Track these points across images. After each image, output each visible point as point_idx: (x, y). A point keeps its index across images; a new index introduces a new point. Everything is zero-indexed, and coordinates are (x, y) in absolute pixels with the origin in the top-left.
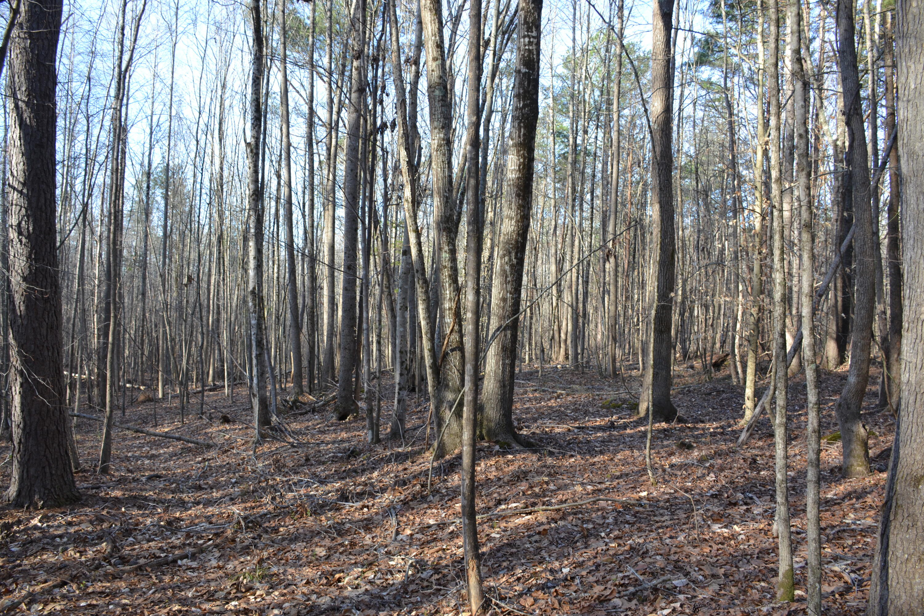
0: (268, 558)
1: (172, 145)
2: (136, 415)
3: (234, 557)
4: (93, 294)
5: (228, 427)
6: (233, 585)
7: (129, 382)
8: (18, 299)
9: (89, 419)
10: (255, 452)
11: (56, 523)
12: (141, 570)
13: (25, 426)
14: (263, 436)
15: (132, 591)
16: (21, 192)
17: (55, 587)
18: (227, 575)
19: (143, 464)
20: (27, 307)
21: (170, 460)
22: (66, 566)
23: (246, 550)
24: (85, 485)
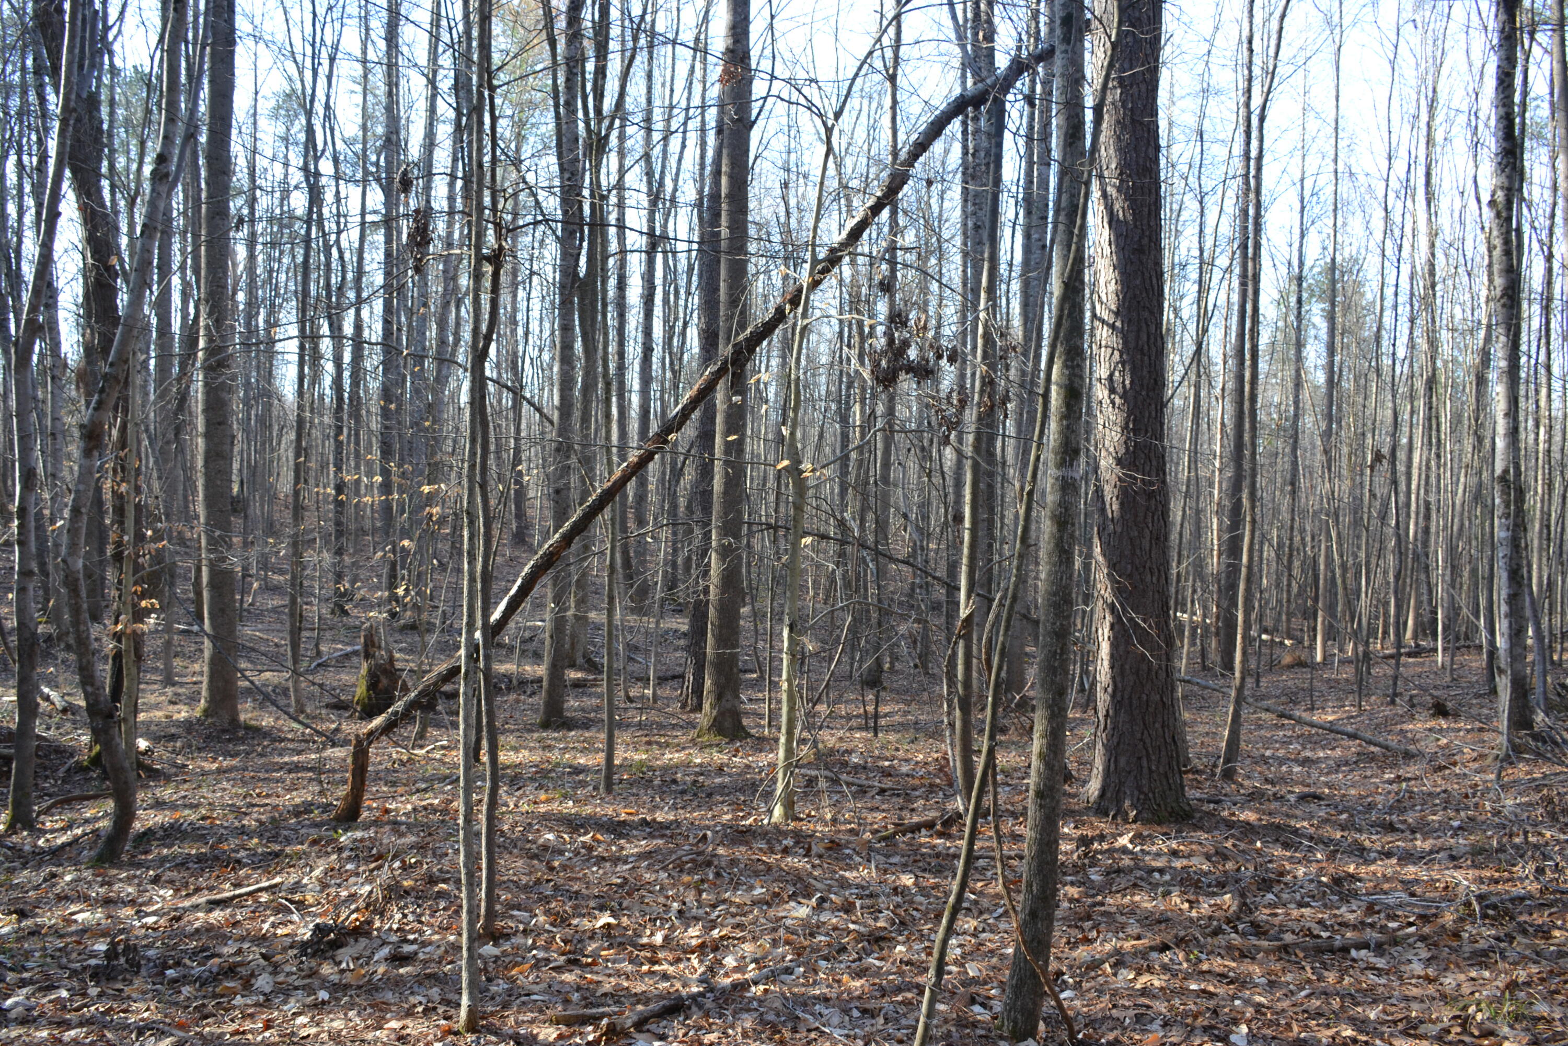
0: (1528, 984)
1: (1339, 223)
2: (1277, 687)
3: (1458, 966)
4: (1211, 485)
5: (1444, 724)
6: (1455, 1017)
7: (1266, 631)
8: (1109, 492)
9: (1206, 688)
10: (1499, 776)
11: (1154, 849)
12: (1287, 952)
13: (1114, 691)
14: (1516, 752)
15: (1271, 984)
16: (1113, 327)
17: (1152, 948)
18: (1444, 997)
19: (1290, 773)
20: (1122, 505)
21: (1337, 772)
22: (1167, 920)
23: (1481, 958)
24: (1198, 795)
